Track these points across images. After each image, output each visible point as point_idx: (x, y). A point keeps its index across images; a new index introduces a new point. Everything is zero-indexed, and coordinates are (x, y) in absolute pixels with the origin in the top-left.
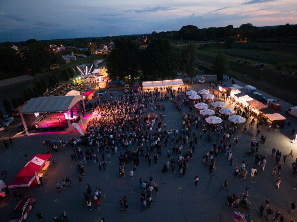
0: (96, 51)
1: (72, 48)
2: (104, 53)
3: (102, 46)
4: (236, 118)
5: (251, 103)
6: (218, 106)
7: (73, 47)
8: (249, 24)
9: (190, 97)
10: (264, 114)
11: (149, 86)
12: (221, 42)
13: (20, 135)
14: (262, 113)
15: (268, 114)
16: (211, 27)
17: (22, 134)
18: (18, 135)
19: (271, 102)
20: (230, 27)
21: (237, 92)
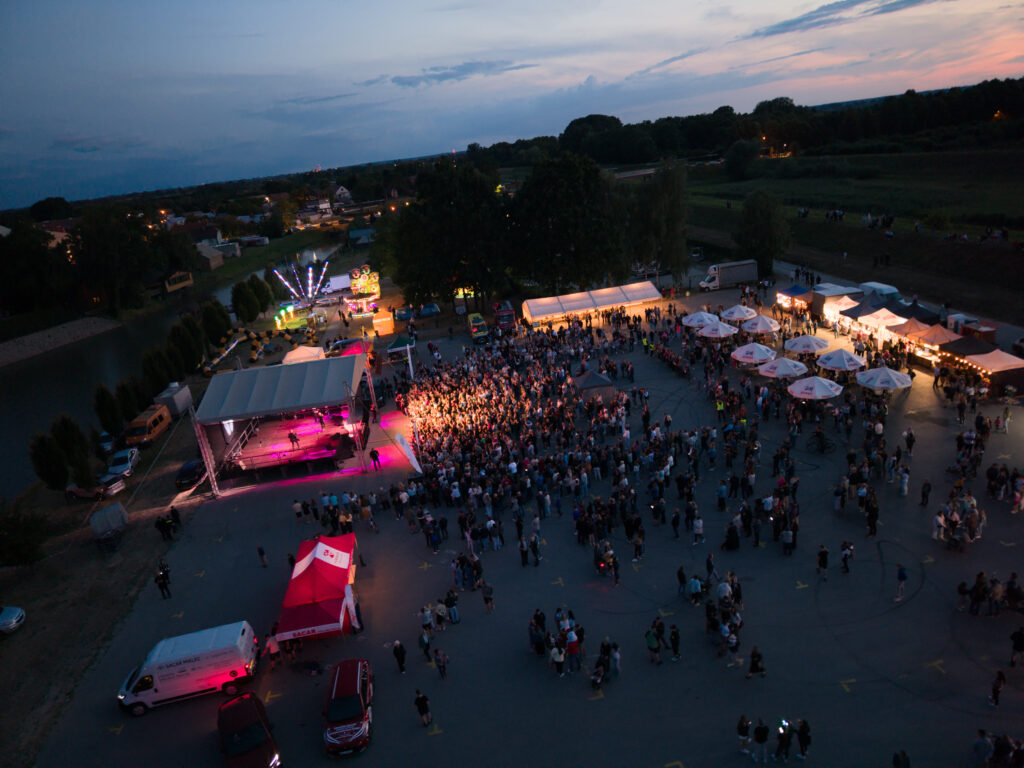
0: (299, 222)
1: (206, 217)
2: (327, 225)
3: (311, 202)
4: (882, 377)
5: (907, 330)
6: (806, 349)
7: (209, 215)
8: (782, 99)
9: (705, 332)
10: (957, 359)
11: (544, 312)
12: (712, 162)
13: (189, 498)
14: (949, 355)
15: (972, 357)
16: (666, 117)
17: (192, 494)
18: (181, 498)
19: (961, 322)
20: (725, 111)
21: (846, 304)
